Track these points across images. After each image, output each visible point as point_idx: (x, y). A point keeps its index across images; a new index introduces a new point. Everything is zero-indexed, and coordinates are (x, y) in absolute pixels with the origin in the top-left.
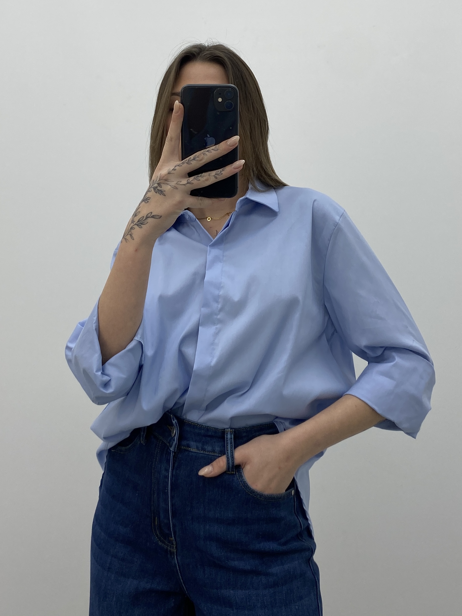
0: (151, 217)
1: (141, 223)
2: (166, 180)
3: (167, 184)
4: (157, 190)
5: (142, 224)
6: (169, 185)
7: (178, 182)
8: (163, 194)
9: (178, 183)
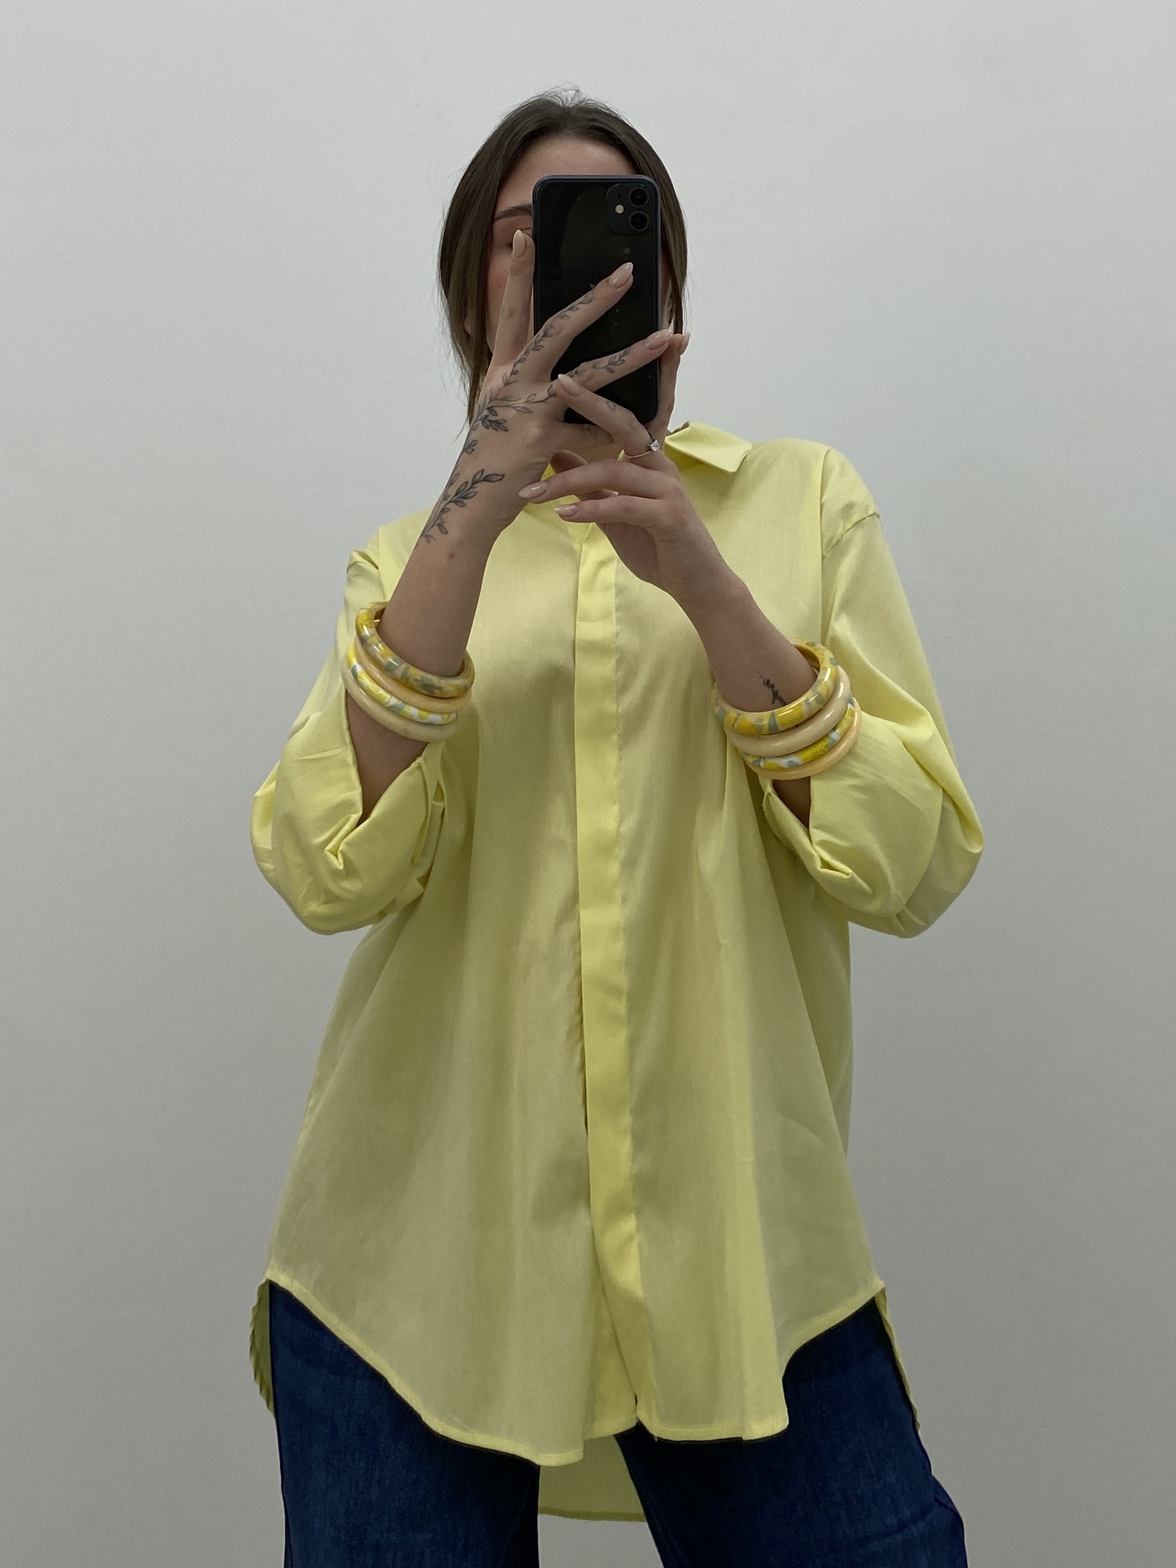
0: (483, 480)
1: (464, 494)
2: (504, 399)
3: (508, 406)
4: (488, 423)
5: (462, 498)
6: (513, 408)
7: (529, 397)
8: (503, 428)
9: (530, 399)
